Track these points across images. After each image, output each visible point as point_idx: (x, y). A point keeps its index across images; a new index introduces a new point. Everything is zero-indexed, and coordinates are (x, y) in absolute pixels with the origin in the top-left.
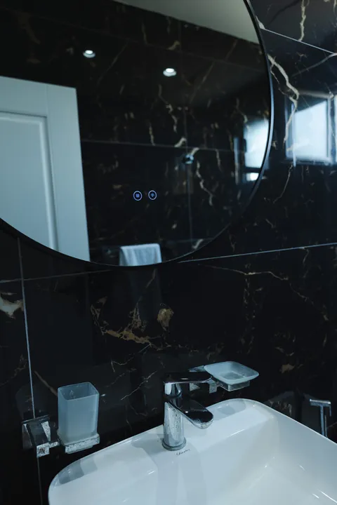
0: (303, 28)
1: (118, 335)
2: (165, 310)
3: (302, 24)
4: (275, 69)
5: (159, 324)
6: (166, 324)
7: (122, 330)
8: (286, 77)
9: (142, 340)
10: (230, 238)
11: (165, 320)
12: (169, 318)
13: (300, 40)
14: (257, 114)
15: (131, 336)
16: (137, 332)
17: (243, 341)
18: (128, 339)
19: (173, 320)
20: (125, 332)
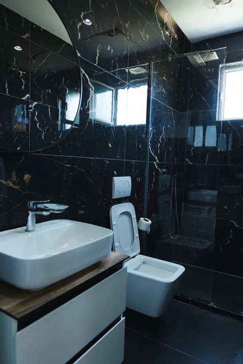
0: (97, 59)
1: (5, 183)
2: (27, 175)
3: (97, 58)
4: (84, 75)
5: (24, 181)
6: (27, 182)
7: (7, 181)
8: (89, 80)
9: (16, 187)
10: (59, 147)
11: (28, 179)
12: (29, 179)
13: (96, 65)
14: (74, 89)
15: (11, 185)
16: (14, 183)
17: (62, 196)
18: (10, 185)
19: (31, 180)
20: (8, 182)
